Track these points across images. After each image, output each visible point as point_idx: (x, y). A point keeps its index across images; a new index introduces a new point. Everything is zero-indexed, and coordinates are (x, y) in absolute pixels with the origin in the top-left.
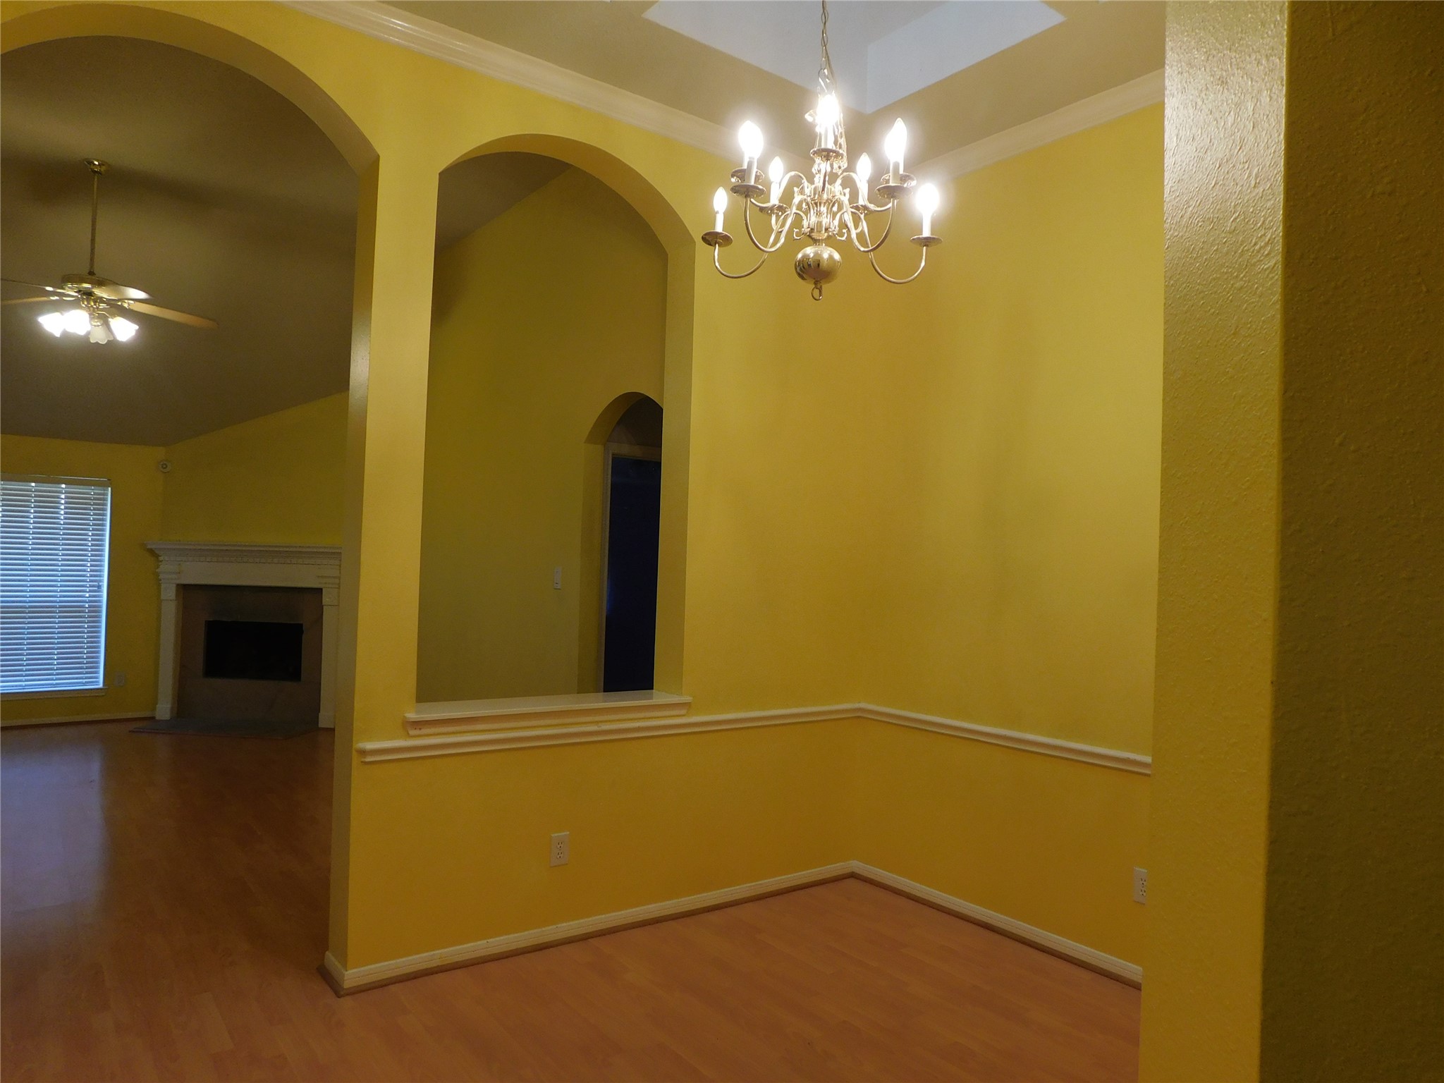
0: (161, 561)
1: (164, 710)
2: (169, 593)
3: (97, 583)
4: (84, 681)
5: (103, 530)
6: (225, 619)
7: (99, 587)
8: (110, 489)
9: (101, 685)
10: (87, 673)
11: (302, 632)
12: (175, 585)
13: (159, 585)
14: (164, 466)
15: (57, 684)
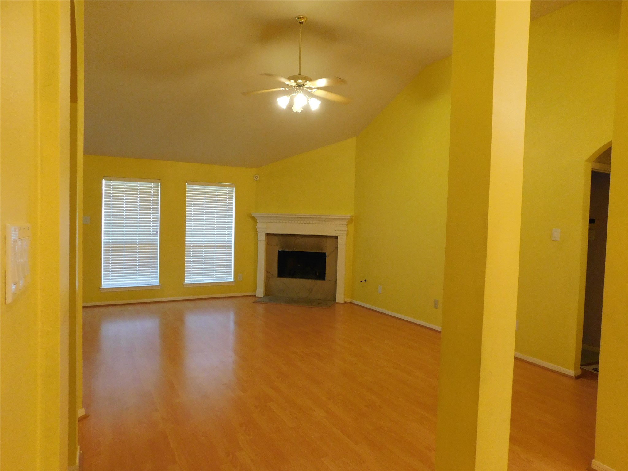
0: (258, 222)
1: (260, 292)
2: (262, 238)
3: (230, 233)
4: (226, 278)
5: (232, 208)
6: (287, 250)
7: (231, 234)
8: (234, 188)
9: (232, 280)
10: (227, 274)
11: (326, 256)
12: (265, 234)
13: (257, 234)
14: (257, 177)
15: (216, 279)
